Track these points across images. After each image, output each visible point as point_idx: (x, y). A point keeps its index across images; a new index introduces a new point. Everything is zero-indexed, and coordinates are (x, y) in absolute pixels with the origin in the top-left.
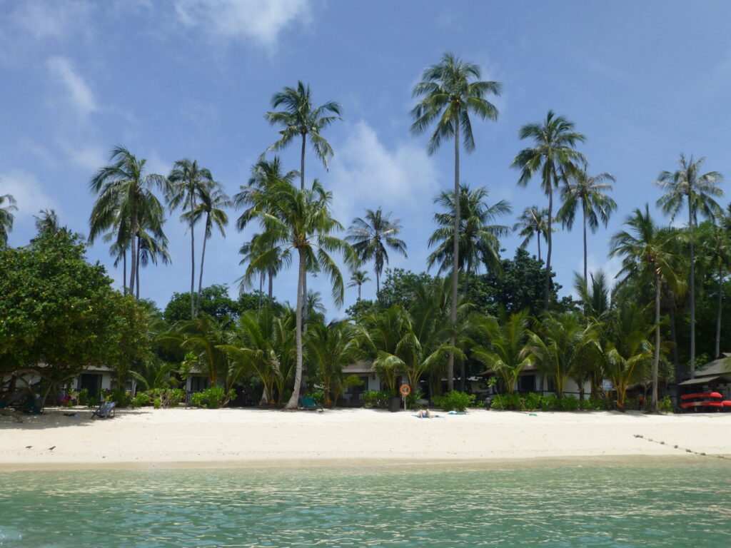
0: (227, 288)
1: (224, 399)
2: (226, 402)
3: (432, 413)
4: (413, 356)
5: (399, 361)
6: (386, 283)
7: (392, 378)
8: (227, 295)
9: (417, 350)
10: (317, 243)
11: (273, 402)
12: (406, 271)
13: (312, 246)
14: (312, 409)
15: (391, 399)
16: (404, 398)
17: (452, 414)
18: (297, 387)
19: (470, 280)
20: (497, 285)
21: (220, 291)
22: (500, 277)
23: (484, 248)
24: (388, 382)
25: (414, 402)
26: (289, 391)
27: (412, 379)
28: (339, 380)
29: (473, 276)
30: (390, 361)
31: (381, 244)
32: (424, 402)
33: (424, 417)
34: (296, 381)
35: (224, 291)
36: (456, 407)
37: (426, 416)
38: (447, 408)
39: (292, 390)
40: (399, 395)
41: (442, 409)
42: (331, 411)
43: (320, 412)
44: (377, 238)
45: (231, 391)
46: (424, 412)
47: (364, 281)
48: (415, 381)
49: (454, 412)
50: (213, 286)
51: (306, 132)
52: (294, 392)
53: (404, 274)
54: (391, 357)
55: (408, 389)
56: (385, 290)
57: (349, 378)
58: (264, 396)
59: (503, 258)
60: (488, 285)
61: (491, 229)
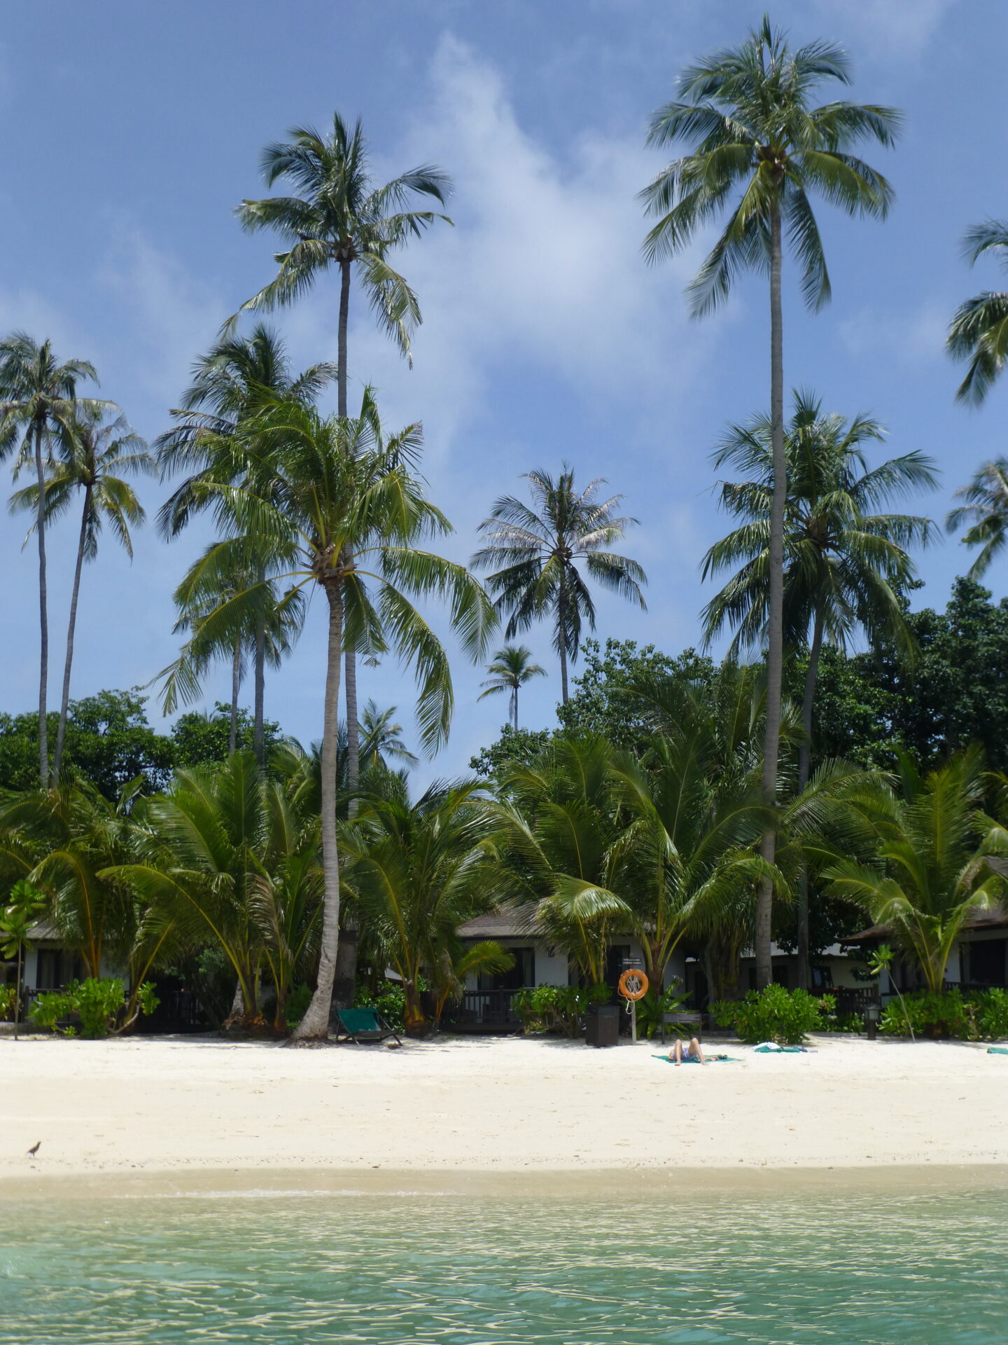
0: (142, 700)
1: (122, 1013)
2: (130, 1021)
3: (706, 1049)
4: (655, 889)
5: (613, 902)
6: (586, 680)
7: (597, 953)
8: (144, 721)
9: (669, 868)
10: (379, 571)
11: (259, 1021)
12: (639, 647)
13: (363, 577)
14: (371, 1041)
15: (592, 1011)
16: (630, 1006)
17: (767, 1050)
18: (325, 977)
19: (822, 670)
20: (900, 685)
21: (124, 708)
22: (908, 662)
23: (861, 579)
24: (586, 962)
25: (659, 1021)
26: (304, 989)
27: (655, 953)
28: (447, 957)
29: (830, 660)
30: (589, 902)
31: (574, 572)
32: (689, 1017)
33: (685, 1059)
34: (323, 960)
35: (135, 709)
36: (780, 1030)
37: (691, 1057)
38: (752, 1036)
39: (314, 986)
40: (617, 1000)
41: (738, 1036)
42: (424, 1045)
43: (393, 1047)
44: (562, 555)
45: (144, 990)
46: (686, 1045)
47: (525, 677)
48: (665, 958)
49: (773, 1046)
50: (105, 695)
51: (352, 255)
52: (318, 993)
53: (636, 654)
54: (591, 892)
55: (641, 982)
56: (580, 700)
57: (473, 951)
58: (238, 1003)
59: (915, 609)
60: (875, 685)
61: (882, 527)
